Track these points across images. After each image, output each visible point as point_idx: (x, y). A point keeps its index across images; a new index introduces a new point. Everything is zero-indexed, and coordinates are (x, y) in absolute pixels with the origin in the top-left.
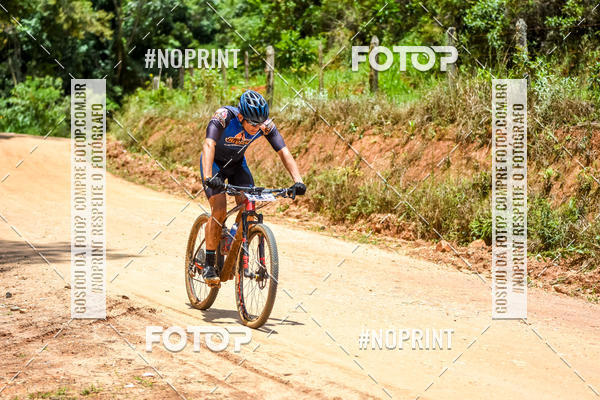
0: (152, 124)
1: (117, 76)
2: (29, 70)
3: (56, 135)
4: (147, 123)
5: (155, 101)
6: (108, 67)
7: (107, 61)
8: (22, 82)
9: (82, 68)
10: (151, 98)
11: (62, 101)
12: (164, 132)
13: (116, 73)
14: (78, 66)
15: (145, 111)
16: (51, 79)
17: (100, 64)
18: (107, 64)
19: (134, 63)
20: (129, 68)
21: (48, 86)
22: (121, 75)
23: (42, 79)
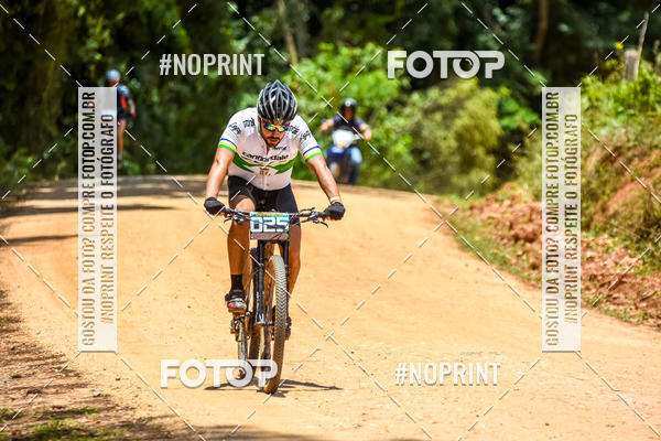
0: (621, 161)
1: (535, 47)
2: (325, 30)
3: (386, 185)
4: (607, 160)
5: (629, 107)
6: (516, 26)
7: (512, 10)
8: (310, 57)
9: (453, 26)
10: (618, 100)
11: (404, 104)
12: (650, 182)
13: (532, 40)
14: (443, 21)
15: (604, 132)
16: (379, 51)
17: (495, 18)
18: (512, 18)
19: (576, 15)
20: (564, 28)
21: (371, 68)
22: (546, 45)
23: (357, 52)
